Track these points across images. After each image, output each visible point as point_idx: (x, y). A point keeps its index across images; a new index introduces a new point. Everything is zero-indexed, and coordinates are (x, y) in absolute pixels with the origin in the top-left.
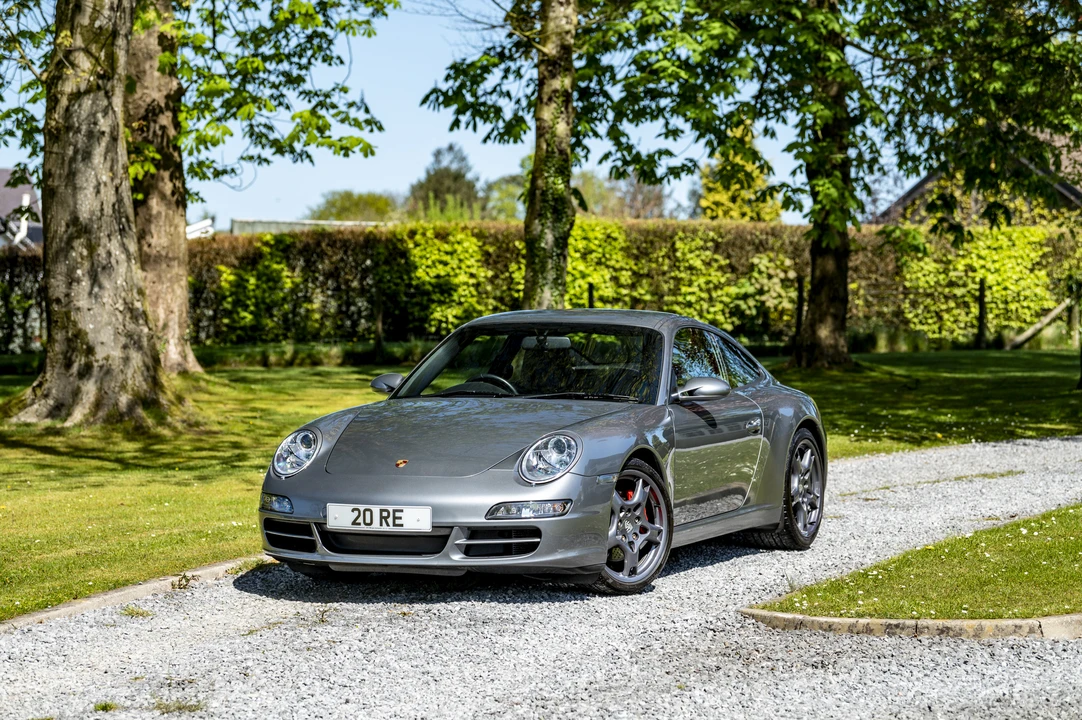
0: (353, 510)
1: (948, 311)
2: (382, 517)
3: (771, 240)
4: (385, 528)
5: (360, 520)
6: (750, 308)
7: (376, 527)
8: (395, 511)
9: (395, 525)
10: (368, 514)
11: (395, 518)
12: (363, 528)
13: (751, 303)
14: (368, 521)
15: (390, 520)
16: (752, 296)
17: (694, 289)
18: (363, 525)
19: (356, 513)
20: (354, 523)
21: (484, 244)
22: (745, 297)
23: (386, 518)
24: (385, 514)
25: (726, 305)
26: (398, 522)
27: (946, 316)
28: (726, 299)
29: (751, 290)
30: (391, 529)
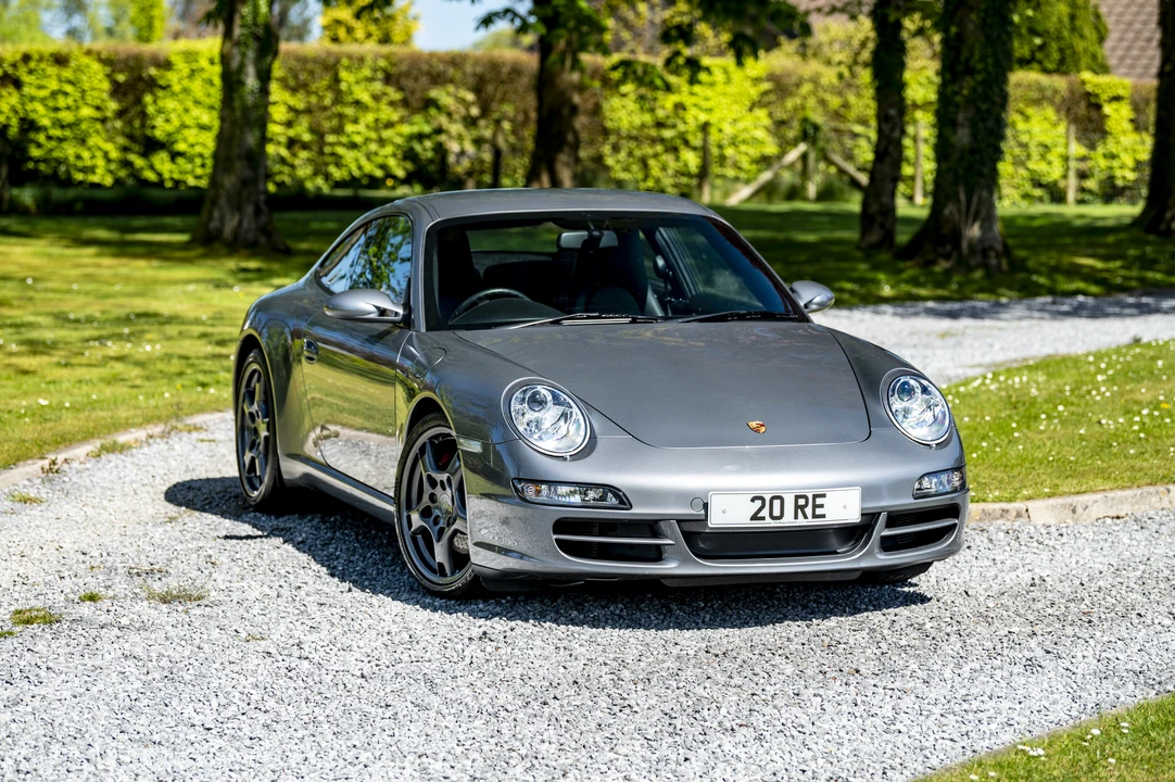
0: (753, 500)
1: (656, 156)
2: (797, 507)
3: (451, 71)
4: (801, 521)
5: (765, 513)
6: (425, 150)
7: (789, 520)
8: (815, 497)
9: (815, 516)
10: (777, 503)
11: (815, 506)
12: (769, 523)
13: (428, 144)
14: (776, 512)
15: (809, 510)
16: (428, 136)
17: (361, 127)
18: (768, 519)
19: (758, 503)
20: (755, 517)
21: (113, 71)
22: (420, 137)
23: (802, 508)
24: (802, 502)
25: (398, 146)
26: (819, 512)
27: (652, 162)
28: (399, 140)
29: (427, 129)
30: (811, 522)
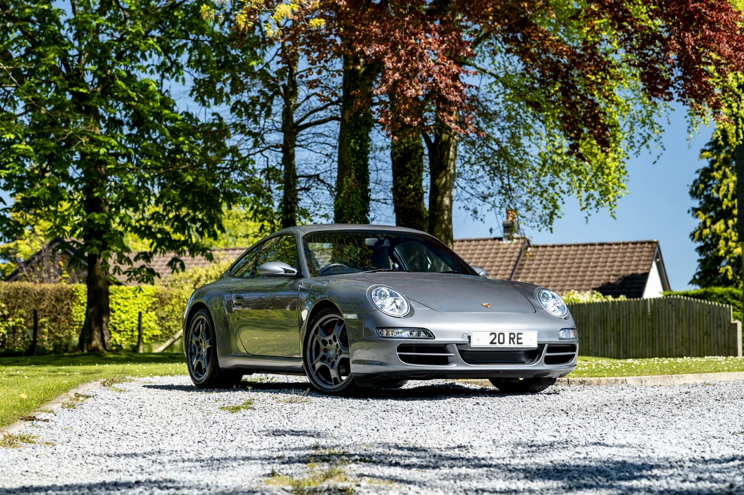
0: (491, 334)
2: (510, 338)
4: (512, 345)
5: (496, 341)
7: (507, 345)
8: (518, 334)
9: (518, 343)
10: (501, 336)
11: (518, 339)
14: (501, 341)
15: (515, 340)
18: (498, 344)
19: (493, 336)
20: (492, 343)
24: (512, 336)
26: (520, 341)
30: (516, 346)
